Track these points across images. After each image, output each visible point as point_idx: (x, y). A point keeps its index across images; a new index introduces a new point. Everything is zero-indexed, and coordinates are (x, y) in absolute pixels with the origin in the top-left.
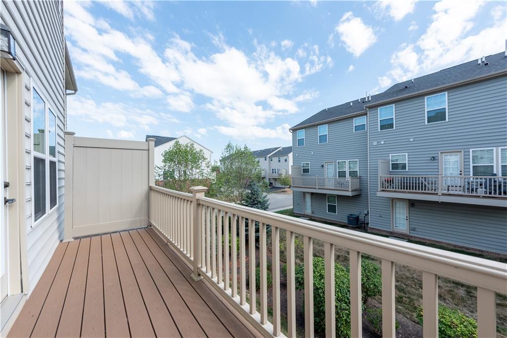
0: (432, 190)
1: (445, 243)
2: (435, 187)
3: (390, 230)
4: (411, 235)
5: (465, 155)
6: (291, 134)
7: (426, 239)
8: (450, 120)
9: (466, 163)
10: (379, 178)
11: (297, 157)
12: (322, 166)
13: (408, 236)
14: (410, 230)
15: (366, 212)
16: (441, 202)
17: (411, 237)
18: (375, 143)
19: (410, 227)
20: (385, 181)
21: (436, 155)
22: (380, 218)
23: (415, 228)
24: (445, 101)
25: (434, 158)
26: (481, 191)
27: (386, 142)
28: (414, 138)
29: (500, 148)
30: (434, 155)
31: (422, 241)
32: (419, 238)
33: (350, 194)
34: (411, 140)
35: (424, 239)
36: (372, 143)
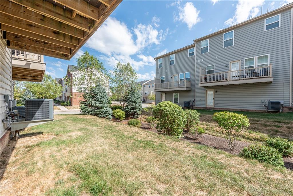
0: (225, 79)
1: (231, 109)
2: (227, 77)
3: (205, 107)
4: (215, 107)
5: (241, 62)
6: (155, 61)
7: (222, 109)
8: (235, 45)
9: (242, 65)
10: (200, 77)
11: (158, 74)
12: (172, 77)
13: (214, 108)
14: (215, 105)
15: (193, 100)
16: (229, 85)
17: (215, 108)
18: (199, 61)
19: (215, 104)
20: (203, 78)
21: (228, 64)
22: (200, 101)
23: (217, 104)
24: (233, 35)
25: (227, 65)
26: (248, 77)
27: (204, 60)
28: (218, 56)
29: (257, 57)
30: (227, 64)
31: (220, 110)
32: (219, 108)
33: (185, 89)
34: (217, 57)
35: (221, 109)
36: (197, 61)
